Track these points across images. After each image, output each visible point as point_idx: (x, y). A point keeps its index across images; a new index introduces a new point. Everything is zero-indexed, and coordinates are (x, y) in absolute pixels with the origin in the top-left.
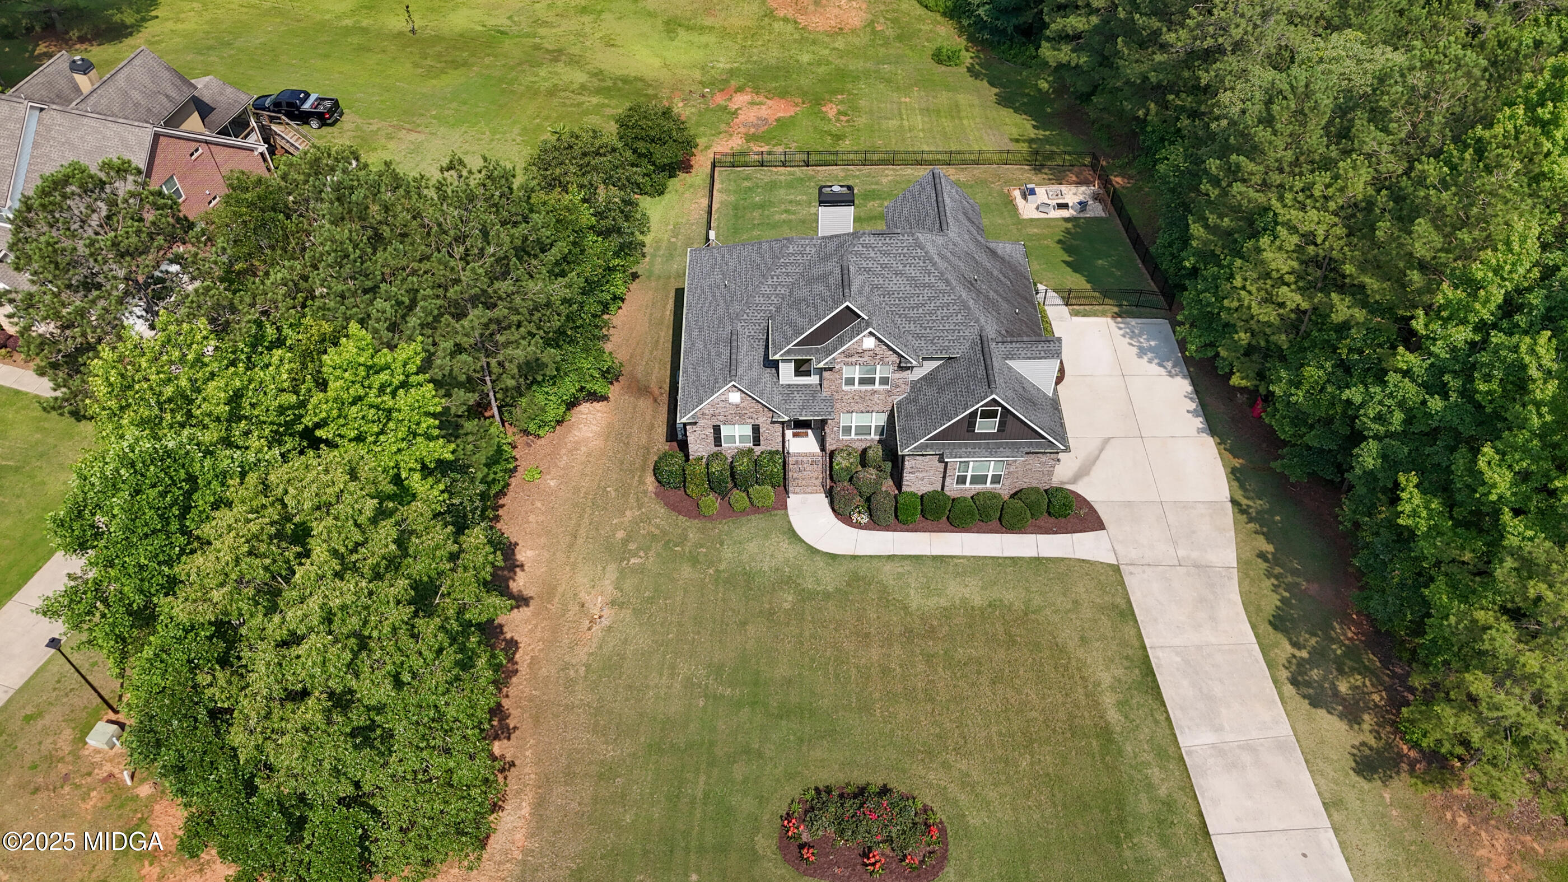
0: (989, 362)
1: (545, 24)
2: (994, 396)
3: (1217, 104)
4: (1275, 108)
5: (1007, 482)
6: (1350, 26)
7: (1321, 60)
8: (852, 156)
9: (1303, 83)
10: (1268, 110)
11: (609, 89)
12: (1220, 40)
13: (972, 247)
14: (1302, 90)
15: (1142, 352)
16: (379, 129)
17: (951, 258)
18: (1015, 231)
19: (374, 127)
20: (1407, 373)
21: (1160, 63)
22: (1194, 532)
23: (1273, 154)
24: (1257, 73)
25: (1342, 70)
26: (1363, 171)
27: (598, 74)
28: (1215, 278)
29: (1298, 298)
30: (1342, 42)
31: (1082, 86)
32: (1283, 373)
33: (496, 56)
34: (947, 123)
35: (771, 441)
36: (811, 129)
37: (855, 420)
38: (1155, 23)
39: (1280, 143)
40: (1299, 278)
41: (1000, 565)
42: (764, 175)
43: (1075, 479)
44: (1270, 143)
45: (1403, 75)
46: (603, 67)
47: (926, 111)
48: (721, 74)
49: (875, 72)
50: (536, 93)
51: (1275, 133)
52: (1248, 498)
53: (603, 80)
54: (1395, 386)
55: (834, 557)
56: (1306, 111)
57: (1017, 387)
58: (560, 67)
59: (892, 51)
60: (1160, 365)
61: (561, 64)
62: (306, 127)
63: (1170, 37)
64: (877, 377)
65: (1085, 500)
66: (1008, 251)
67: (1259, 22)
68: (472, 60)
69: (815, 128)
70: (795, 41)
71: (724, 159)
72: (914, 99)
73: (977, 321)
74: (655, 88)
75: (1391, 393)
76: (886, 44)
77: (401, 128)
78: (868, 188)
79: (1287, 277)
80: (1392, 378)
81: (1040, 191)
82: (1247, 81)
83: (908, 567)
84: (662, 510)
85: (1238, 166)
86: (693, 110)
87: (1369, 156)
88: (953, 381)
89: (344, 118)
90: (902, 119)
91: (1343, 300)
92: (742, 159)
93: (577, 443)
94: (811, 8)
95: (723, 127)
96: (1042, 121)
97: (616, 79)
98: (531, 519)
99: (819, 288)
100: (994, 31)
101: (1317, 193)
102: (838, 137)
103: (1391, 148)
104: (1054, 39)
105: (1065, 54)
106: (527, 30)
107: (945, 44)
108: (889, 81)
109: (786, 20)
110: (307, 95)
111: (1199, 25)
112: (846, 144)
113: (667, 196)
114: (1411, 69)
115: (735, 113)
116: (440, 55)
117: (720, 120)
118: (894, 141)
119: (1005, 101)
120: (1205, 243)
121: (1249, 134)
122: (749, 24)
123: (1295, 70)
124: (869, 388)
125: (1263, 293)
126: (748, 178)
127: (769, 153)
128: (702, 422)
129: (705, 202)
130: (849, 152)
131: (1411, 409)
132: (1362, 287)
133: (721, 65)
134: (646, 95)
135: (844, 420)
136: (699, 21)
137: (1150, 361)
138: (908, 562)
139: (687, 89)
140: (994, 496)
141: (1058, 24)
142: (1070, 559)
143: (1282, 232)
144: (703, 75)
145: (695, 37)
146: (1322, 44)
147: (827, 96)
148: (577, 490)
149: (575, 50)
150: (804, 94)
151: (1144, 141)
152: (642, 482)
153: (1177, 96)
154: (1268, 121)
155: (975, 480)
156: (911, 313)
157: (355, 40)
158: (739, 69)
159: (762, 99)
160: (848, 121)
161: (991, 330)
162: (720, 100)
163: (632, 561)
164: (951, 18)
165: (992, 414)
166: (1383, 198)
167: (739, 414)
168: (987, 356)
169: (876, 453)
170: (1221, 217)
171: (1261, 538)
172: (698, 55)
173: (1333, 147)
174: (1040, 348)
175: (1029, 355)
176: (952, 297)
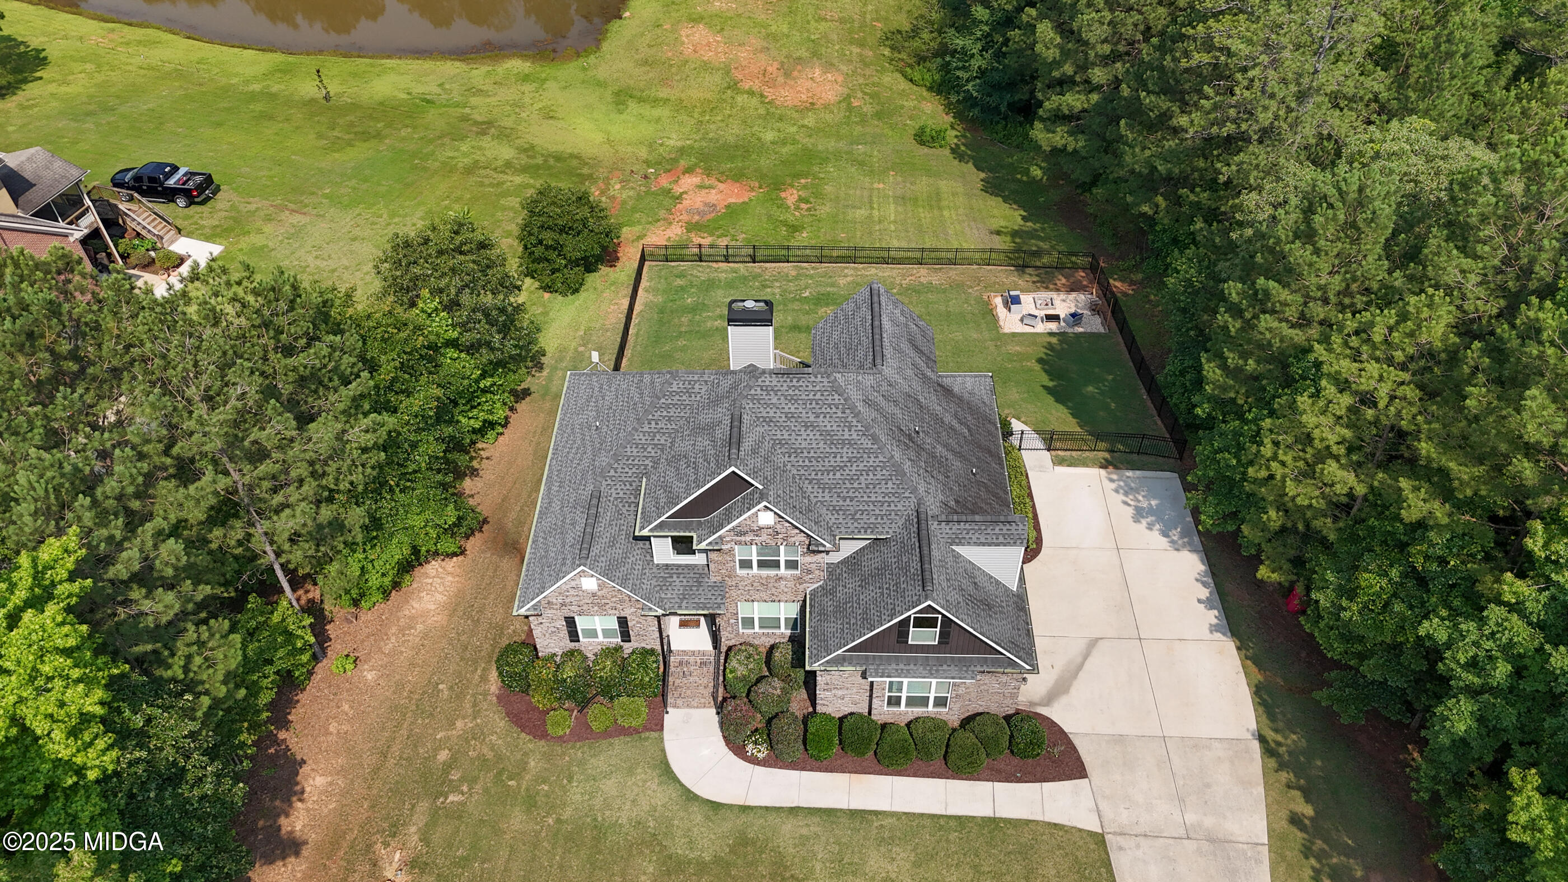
0: (926, 552)
1: (480, 92)
2: (929, 603)
3: (1239, 208)
4: (1318, 219)
5: (956, 707)
6: (1412, 112)
7: (1377, 155)
8: (808, 252)
9: (1355, 187)
10: (1307, 221)
11: (538, 167)
12: (1244, 126)
13: (916, 385)
14: (1353, 195)
15: (1139, 514)
16: (258, 209)
17: (883, 403)
18: (992, 348)
19: (252, 207)
20: (1516, 608)
21: (1171, 151)
22: (1208, 786)
23: (1314, 280)
24: (1292, 169)
25: (1405, 169)
26: (1443, 311)
27: (529, 150)
28: (1237, 434)
29: (1351, 478)
30: (1405, 132)
31: (1079, 174)
32: (1330, 576)
33: (415, 128)
34: (925, 215)
35: (644, 638)
36: (764, 219)
37: (758, 611)
38: (1164, 103)
39: (1324, 265)
40: (1350, 450)
41: (941, 828)
42: (701, 272)
43: (1049, 699)
44: (1311, 265)
45: (1495, 181)
46: (536, 141)
47: (902, 200)
48: (670, 152)
49: (847, 153)
50: (452, 170)
51: (1317, 252)
52: (1276, 731)
53: (533, 157)
54: (1498, 624)
55: (716, 806)
56: (1361, 225)
57: (965, 583)
58: (486, 142)
59: (868, 130)
60: (1165, 534)
61: (488, 138)
62: (172, 205)
63: (1183, 121)
64: (782, 559)
65: (1061, 731)
66: (969, 385)
67: (1293, 105)
68: (387, 131)
69: (770, 217)
70: (760, 116)
71: (657, 251)
72: (888, 185)
73: (914, 490)
74: (591, 167)
75: (1493, 634)
76: (863, 121)
77: (282, 208)
78: (822, 290)
79: (1335, 449)
80: (1494, 613)
81: (1027, 299)
82: (1279, 179)
83: (814, 827)
84: (500, 722)
85: (1267, 293)
86: (631, 193)
87: (1449, 290)
88: (881, 571)
89: (219, 196)
90: (872, 208)
91: (1418, 489)
92: (679, 252)
93: (412, 618)
94: (781, 80)
95: (662, 213)
96: (1033, 210)
97: (546, 157)
98: (331, 729)
99: (703, 442)
100: (986, 109)
101: (1377, 338)
102: (794, 229)
103: (1479, 279)
104: (1049, 119)
105: (1060, 137)
106: (458, 98)
107: (930, 122)
108: (861, 164)
109: (751, 93)
110: (175, 169)
111: (1216, 107)
112: (803, 238)
113: (583, 295)
114: (1509, 172)
115: (679, 198)
116: (352, 124)
117: (660, 205)
118: (859, 234)
119: (993, 188)
120: (1224, 389)
121: (1282, 251)
122: (708, 96)
123: (1342, 167)
124: (772, 572)
125: (1301, 464)
126: (681, 275)
127: (711, 246)
128: (548, 613)
129: (625, 303)
130: (805, 248)
131: (1520, 656)
132: (1443, 473)
133: (672, 143)
134: (580, 175)
135: (744, 610)
136: (652, 93)
137: (1150, 527)
138: (816, 820)
139: (628, 168)
140: (937, 724)
141: (1052, 102)
142: (1036, 822)
143: (1329, 389)
144: (650, 152)
145: (647, 111)
146: (1378, 135)
147: (789, 180)
148: (400, 686)
149: (508, 122)
150: (762, 176)
151: (1153, 242)
152: (484, 679)
153: (1192, 191)
154: (1307, 235)
155: (911, 702)
156: (826, 479)
157: (258, 107)
158: (692, 148)
159: (712, 181)
160: (809, 209)
161: (933, 506)
162: (665, 182)
163: (452, 798)
164: (939, 92)
165: (931, 623)
166: (1475, 352)
167: (597, 603)
168: (924, 543)
169: (783, 656)
170: (1245, 356)
171: (1297, 793)
172: (647, 131)
173: (1397, 274)
174: (997, 531)
175: (983, 540)
176: (881, 458)
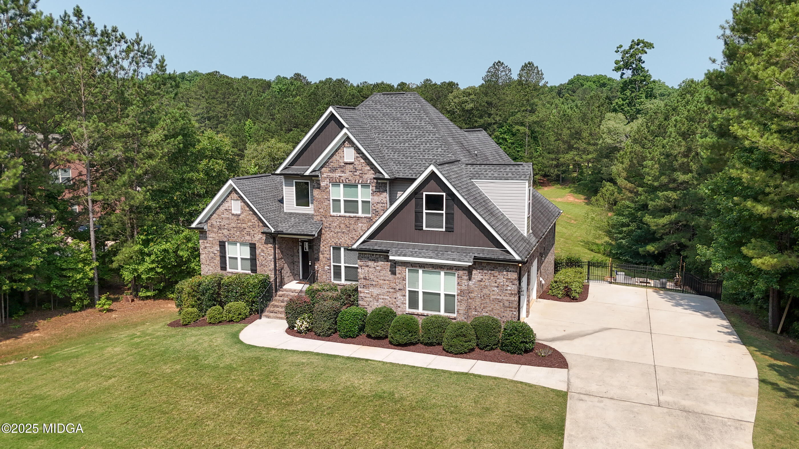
2: (433, 167)
5: (462, 311)
35: (265, 268)
37: (344, 260)
64: (360, 200)
73: (455, 154)
124: (353, 214)
128: (211, 237)
167: (239, 229)
174: (508, 170)
175: (496, 175)
176: (437, 136)
